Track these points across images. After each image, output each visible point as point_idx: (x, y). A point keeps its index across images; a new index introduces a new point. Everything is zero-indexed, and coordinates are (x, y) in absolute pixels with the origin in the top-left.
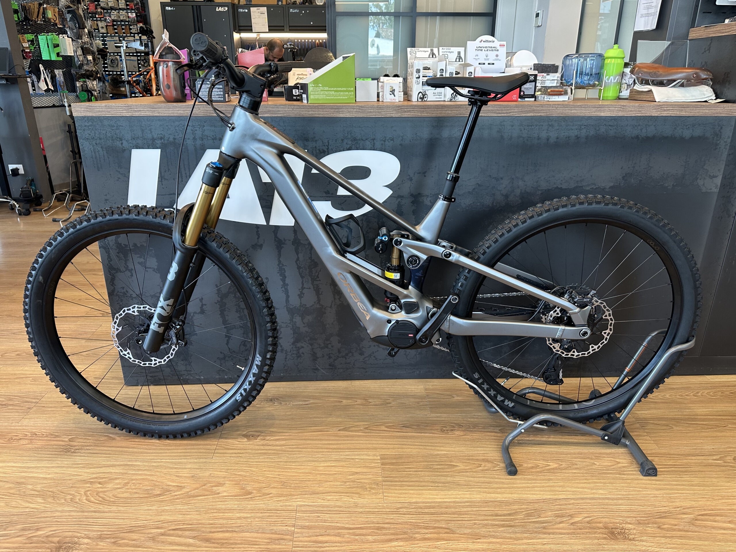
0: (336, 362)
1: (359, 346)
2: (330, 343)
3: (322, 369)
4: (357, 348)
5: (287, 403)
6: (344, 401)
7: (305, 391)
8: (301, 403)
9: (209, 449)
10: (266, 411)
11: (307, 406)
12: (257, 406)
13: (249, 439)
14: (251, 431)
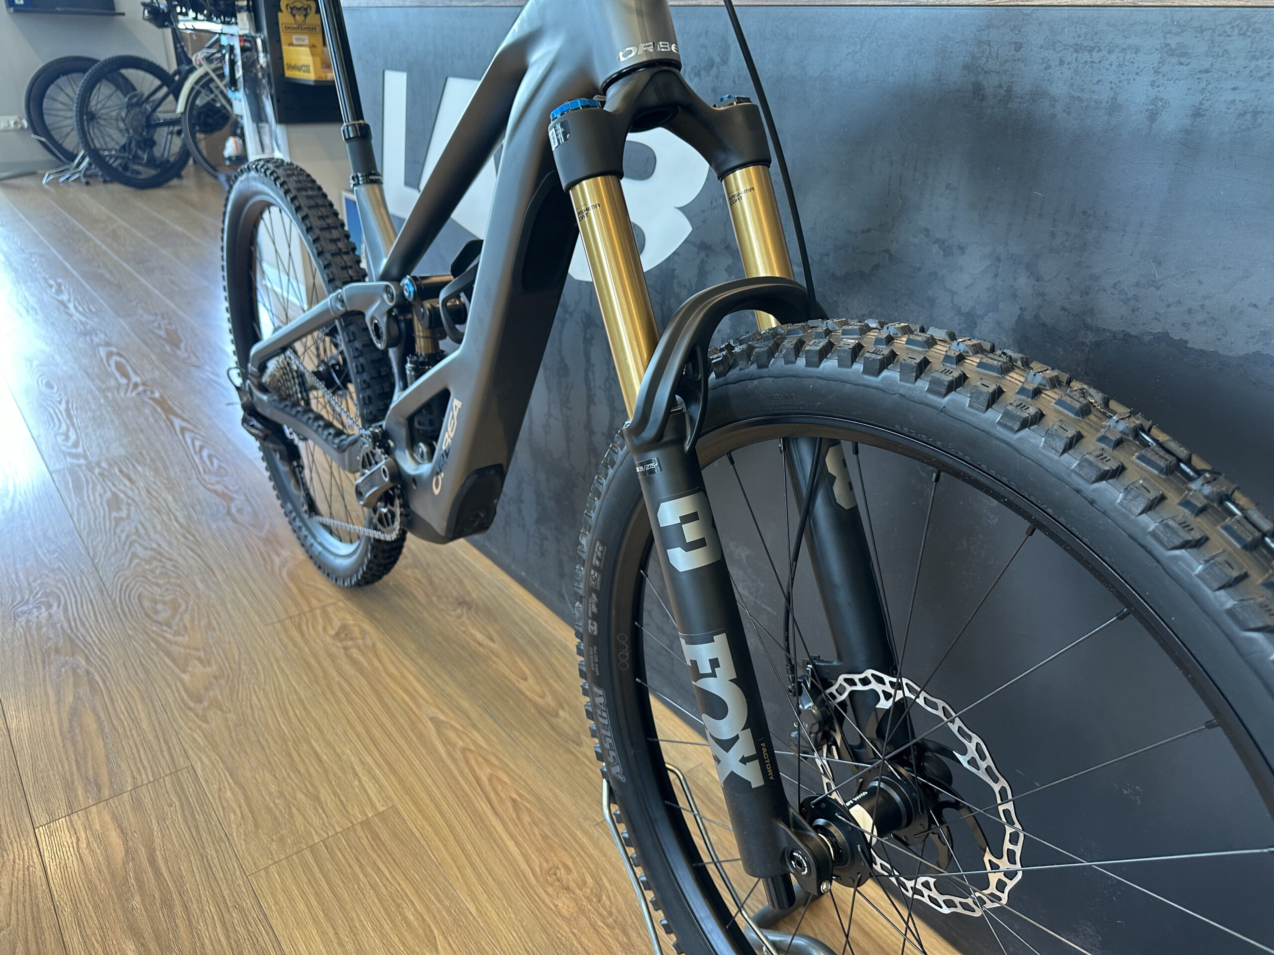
5: (468, 622)
6: (531, 681)
7: (521, 623)
8: (479, 636)
9: (286, 611)
10: (425, 614)
11: (477, 645)
12: (434, 599)
13: (337, 635)
14: (359, 626)
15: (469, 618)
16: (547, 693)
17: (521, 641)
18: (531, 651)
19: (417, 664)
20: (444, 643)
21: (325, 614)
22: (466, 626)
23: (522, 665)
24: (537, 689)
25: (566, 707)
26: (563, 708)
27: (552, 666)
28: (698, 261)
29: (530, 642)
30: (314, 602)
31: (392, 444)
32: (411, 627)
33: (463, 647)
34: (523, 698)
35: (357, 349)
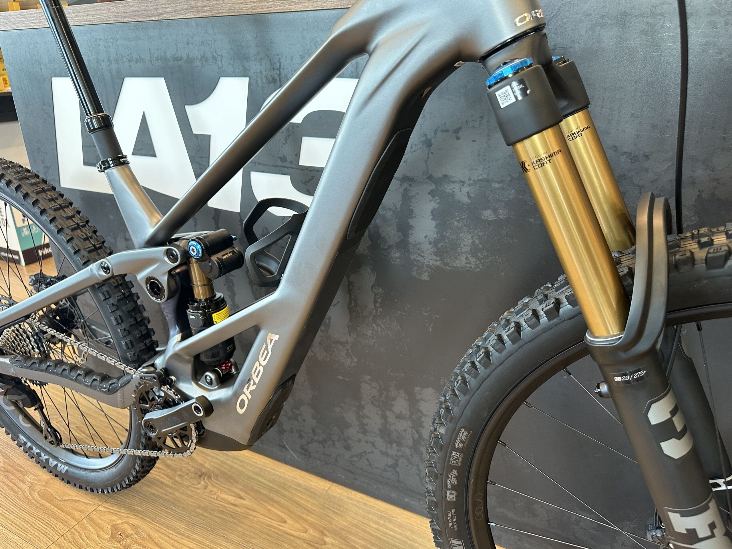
0: (309, 445)
1: (343, 433)
2: (300, 415)
3: (292, 450)
4: (340, 437)
5: (215, 490)
6: (290, 521)
7: (255, 477)
8: (231, 499)
9: (56, 531)
10: (176, 494)
11: (233, 507)
12: (177, 478)
13: (112, 537)
14: (128, 523)
15: (213, 486)
16: (307, 527)
17: (265, 492)
18: (276, 498)
19: (194, 539)
20: (205, 514)
21: (92, 521)
22: (215, 494)
23: (276, 511)
24: (297, 525)
25: (327, 533)
26: (325, 535)
27: (298, 504)
28: (402, 190)
29: (271, 490)
30: (77, 514)
31: (173, 378)
32: (172, 510)
33: (222, 512)
34: (292, 538)
35: (113, 305)
